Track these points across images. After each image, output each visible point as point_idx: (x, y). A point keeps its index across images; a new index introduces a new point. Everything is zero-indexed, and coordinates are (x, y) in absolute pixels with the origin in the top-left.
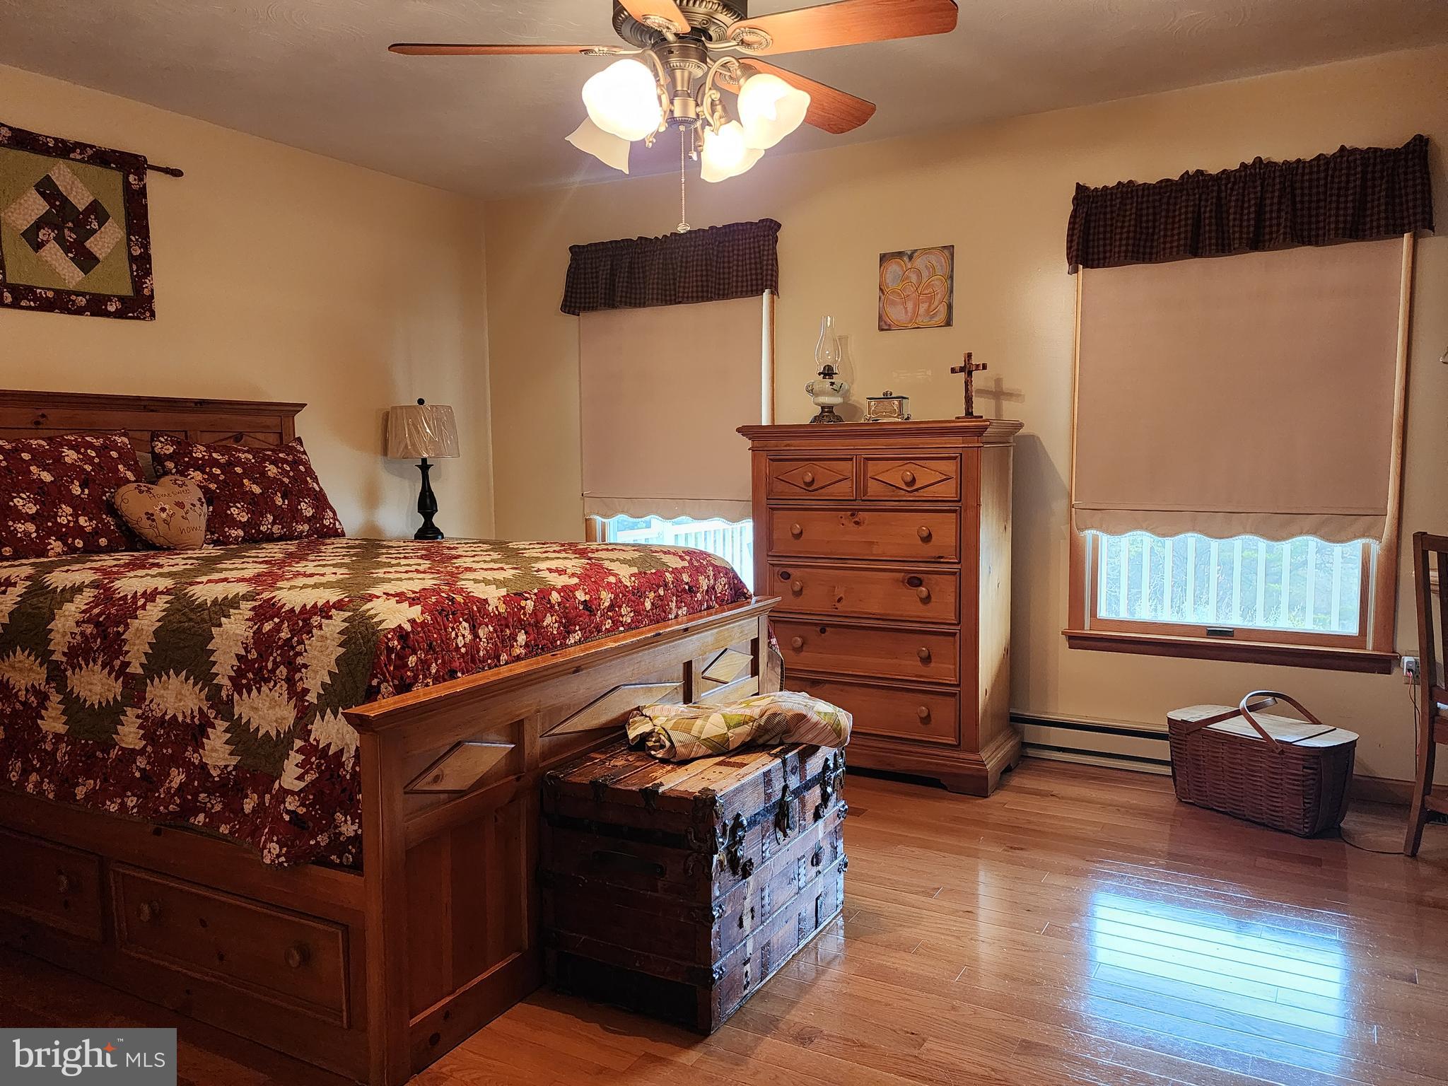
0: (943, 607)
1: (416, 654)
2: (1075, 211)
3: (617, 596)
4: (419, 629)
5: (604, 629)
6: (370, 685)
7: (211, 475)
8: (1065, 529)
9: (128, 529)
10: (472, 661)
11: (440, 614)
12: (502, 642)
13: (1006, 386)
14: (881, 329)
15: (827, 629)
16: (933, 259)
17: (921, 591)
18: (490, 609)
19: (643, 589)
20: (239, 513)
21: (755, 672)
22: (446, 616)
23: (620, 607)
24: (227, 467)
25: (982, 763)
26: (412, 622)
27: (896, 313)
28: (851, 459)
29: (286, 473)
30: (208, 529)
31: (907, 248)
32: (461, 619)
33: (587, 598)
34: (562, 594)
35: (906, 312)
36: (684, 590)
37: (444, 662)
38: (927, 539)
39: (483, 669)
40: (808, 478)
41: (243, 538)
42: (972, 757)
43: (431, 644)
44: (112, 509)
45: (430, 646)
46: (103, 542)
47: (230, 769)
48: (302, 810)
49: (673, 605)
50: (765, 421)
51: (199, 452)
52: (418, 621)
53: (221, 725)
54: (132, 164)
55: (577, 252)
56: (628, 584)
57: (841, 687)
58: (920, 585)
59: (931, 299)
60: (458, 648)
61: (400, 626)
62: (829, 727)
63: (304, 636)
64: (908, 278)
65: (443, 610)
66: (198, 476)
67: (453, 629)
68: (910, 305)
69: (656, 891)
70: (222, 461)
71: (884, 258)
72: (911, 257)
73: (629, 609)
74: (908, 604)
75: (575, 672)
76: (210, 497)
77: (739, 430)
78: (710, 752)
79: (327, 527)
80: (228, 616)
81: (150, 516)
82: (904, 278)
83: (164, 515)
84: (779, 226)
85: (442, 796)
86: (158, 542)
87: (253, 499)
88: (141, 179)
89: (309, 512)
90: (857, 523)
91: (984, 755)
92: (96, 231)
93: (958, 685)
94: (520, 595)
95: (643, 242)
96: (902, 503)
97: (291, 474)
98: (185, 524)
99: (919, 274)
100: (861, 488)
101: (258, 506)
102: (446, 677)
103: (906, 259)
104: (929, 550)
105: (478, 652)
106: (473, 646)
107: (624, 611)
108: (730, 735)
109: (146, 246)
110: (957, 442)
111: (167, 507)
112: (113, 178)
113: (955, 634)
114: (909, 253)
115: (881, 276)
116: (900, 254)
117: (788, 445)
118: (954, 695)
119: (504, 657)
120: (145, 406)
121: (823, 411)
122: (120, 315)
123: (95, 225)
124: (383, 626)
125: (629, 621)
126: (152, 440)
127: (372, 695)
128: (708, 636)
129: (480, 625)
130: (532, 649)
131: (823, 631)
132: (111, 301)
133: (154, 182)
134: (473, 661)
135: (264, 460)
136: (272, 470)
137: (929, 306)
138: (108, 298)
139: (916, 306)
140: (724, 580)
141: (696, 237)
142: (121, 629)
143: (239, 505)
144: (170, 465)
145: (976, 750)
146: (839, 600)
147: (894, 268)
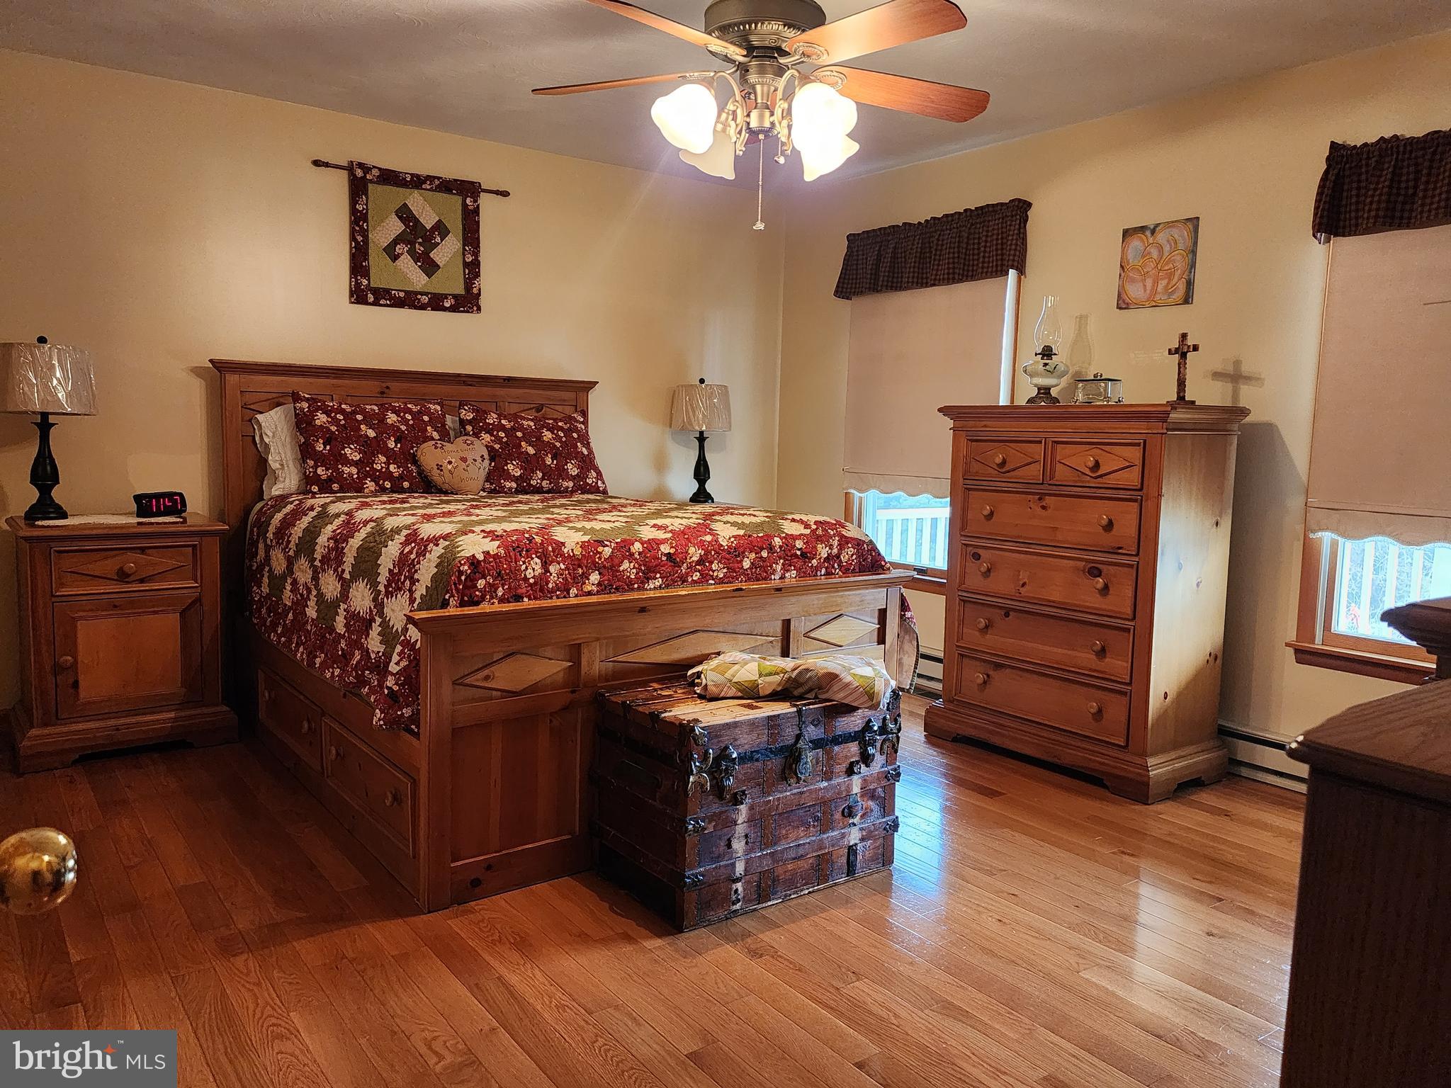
0: (1121, 600)
1: (485, 579)
2: (1326, 173)
3: (707, 552)
4: (491, 560)
5: (690, 580)
6: (444, 599)
7: (497, 437)
8: (1300, 528)
9: (426, 477)
10: (540, 587)
11: (514, 550)
12: (574, 578)
13: (1246, 369)
14: (1119, 308)
15: (1011, 613)
16: (1176, 233)
17: (1098, 582)
18: (566, 551)
19: (741, 550)
20: (514, 469)
21: (881, 640)
22: (519, 552)
23: (711, 563)
24: (510, 432)
25: (1146, 769)
26: (487, 554)
27: (1136, 291)
28: (1041, 442)
29: (558, 438)
30: (488, 479)
31: (1150, 222)
32: (534, 556)
33: (672, 551)
34: (645, 546)
35: (1145, 291)
36: (796, 555)
37: (510, 588)
38: (1109, 526)
39: (551, 598)
40: (999, 459)
41: (516, 489)
42: (1138, 760)
43: (500, 572)
44: (415, 461)
45: (499, 574)
46: (406, 485)
47: (381, 654)
48: (396, 688)
49: (779, 567)
50: (1003, 401)
51: (492, 419)
52: (492, 553)
53: (378, 620)
54: (469, 189)
55: (852, 238)
56: (724, 544)
57: (1020, 673)
58: (1099, 576)
59: (1170, 276)
60: (526, 579)
61: (473, 556)
62: (861, 689)
63: (421, 558)
64: (1149, 253)
65: (518, 547)
66: (486, 437)
67: (524, 563)
68: (1149, 283)
69: (655, 801)
70: (507, 427)
71: (1127, 233)
72: (1153, 232)
73: (721, 566)
74: (1087, 595)
75: (639, 612)
76: (493, 455)
77: (940, 410)
78: (740, 694)
79: (590, 485)
80: (392, 540)
81: (439, 467)
82: (1145, 254)
83: (450, 467)
84: (1029, 205)
85: (494, 693)
86: (446, 487)
87: (526, 458)
88: (475, 201)
89: (575, 472)
90: (1044, 508)
91: (1151, 761)
92: (439, 244)
93: (1130, 684)
94: (601, 543)
95: (907, 227)
96: (1085, 490)
97: (564, 439)
98: (465, 475)
99: (1160, 248)
100: (1048, 471)
101: (530, 464)
102: (511, 600)
103: (1148, 233)
104: (1107, 540)
105: (547, 584)
106: (542, 580)
107: (714, 566)
108: (760, 682)
109: (476, 254)
110: (1140, 427)
111: (453, 460)
112: (454, 202)
113: (1128, 630)
114: (1152, 227)
115: (1123, 251)
116: (1143, 229)
117: (985, 426)
118: (1125, 694)
119: (573, 591)
120: (464, 381)
121: (1038, 393)
122: (453, 309)
123: (438, 239)
124: (462, 554)
125: (721, 576)
126: (460, 409)
127: (445, 604)
128: (814, 600)
129: (552, 562)
130: (603, 588)
131: (1007, 615)
132: (447, 298)
133: (485, 201)
134: (542, 590)
135: (543, 427)
136: (547, 435)
137: (1168, 283)
138: (445, 296)
139: (1156, 282)
140: (851, 551)
141: (953, 220)
142: (344, 545)
143: (514, 463)
144: (469, 428)
145: (1144, 754)
146: (1023, 585)
147: (1136, 243)
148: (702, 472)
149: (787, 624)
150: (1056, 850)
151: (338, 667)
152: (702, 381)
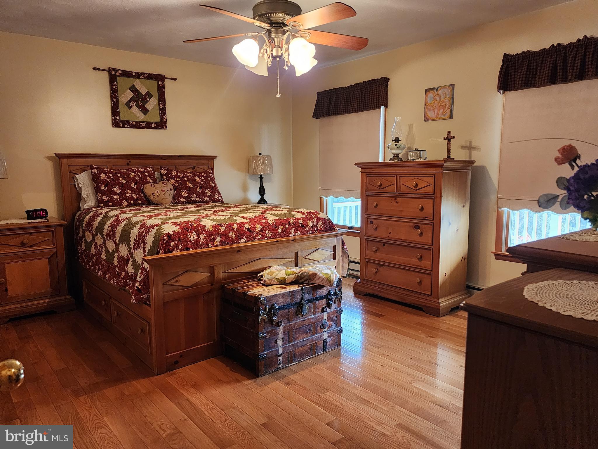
0: (427, 238)
1: (174, 242)
2: (502, 66)
3: (264, 227)
4: (176, 234)
5: (257, 238)
6: (158, 251)
7: (176, 180)
8: (495, 207)
9: (148, 198)
10: (196, 244)
11: (185, 230)
12: (210, 240)
13: (474, 144)
14: (425, 121)
15: (386, 244)
16: (446, 90)
17: (418, 231)
18: (206, 229)
19: (278, 225)
20: (184, 193)
21: (335, 258)
22: (187, 230)
23: (266, 231)
24: (182, 178)
25: (439, 303)
26: (174, 232)
27: (431, 114)
28: (395, 176)
29: (202, 180)
30: (173, 198)
31: (436, 86)
32: (193, 232)
33: (250, 227)
34: (239, 225)
35: (435, 113)
36: (299, 226)
37: (184, 245)
38: (422, 209)
39: (201, 248)
40: (379, 184)
41: (185, 202)
42: (435, 300)
43: (180, 239)
44: (143, 192)
45: (180, 240)
46: (140, 202)
47: (133, 273)
48: (140, 287)
49: (293, 231)
50: (381, 160)
51: (174, 173)
52: (176, 231)
53: (131, 260)
54: (159, 78)
55: (319, 94)
56: (271, 223)
57: (389, 268)
58: (419, 229)
59: (444, 108)
60: (190, 241)
61: (169, 233)
62: (326, 279)
63: (147, 234)
64: (436, 99)
65: (187, 228)
66: (172, 181)
67: (189, 235)
68: (436, 111)
69: (246, 327)
70: (181, 176)
71: (427, 91)
72: (437, 90)
73: (270, 232)
74: (414, 236)
75: (237, 252)
76: (175, 188)
77: (355, 164)
78: (278, 283)
79: (216, 199)
81: (153, 194)
82: (434, 99)
83: (157, 194)
84: (388, 79)
85: (180, 287)
86: (156, 202)
87: (189, 189)
88: (163, 83)
89: (209, 194)
90: (397, 202)
91: (440, 300)
92: (148, 101)
93: (432, 271)
94: (220, 225)
95: (341, 89)
96: (412, 195)
97: (204, 180)
98: (164, 197)
99: (440, 97)
100: (398, 188)
101: (191, 191)
102: (185, 250)
103: (435, 91)
104: (422, 214)
105: (199, 243)
106: (197, 241)
108: (286, 278)
109: (164, 105)
110: (433, 170)
111: (159, 191)
112: (154, 83)
113: (430, 250)
114: (436, 88)
115: (425, 98)
116: (433, 89)
117: (373, 170)
118: (429, 274)
119: (210, 245)
120: (162, 158)
121: (394, 156)
122: (156, 128)
123: (148, 99)
124: (164, 232)
125: (270, 236)
126: (160, 169)
127: (158, 253)
128: (308, 243)
129: (201, 234)
130: (222, 243)
131: (384, 245)
132: (153, 124)
133: (167, 83)
134: (197, 245)
135: (195, 175)
136: (197, 179)
137: (443, 111)
138: (152, 123)
139: (439, 111)
140: (321, 223)
141: (358, 86)
142: (115, 229)
143: (184, 191)
144: (165, 177)
145: (438, 298)
146: (390, 233)
147: (430, 95)
148: (262, 191)
149: (297, 254)
150: (404, 337)
151: (116, 279)
152: (260, 154)
